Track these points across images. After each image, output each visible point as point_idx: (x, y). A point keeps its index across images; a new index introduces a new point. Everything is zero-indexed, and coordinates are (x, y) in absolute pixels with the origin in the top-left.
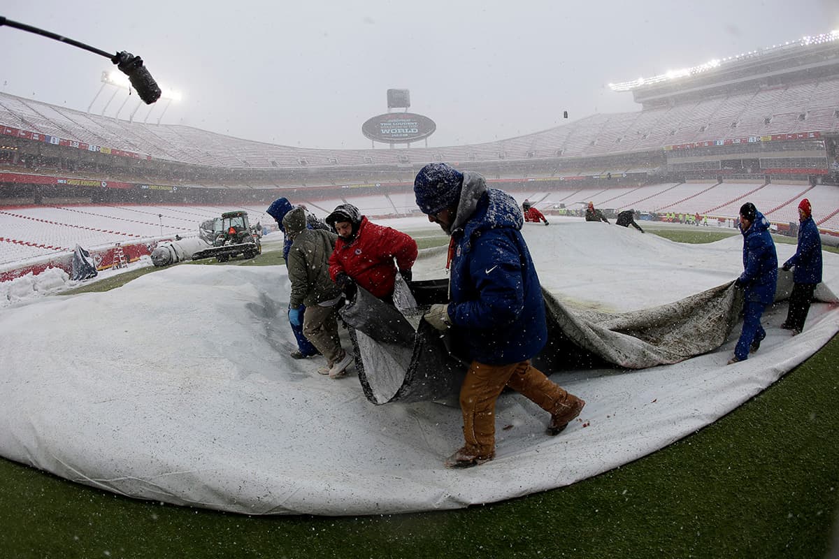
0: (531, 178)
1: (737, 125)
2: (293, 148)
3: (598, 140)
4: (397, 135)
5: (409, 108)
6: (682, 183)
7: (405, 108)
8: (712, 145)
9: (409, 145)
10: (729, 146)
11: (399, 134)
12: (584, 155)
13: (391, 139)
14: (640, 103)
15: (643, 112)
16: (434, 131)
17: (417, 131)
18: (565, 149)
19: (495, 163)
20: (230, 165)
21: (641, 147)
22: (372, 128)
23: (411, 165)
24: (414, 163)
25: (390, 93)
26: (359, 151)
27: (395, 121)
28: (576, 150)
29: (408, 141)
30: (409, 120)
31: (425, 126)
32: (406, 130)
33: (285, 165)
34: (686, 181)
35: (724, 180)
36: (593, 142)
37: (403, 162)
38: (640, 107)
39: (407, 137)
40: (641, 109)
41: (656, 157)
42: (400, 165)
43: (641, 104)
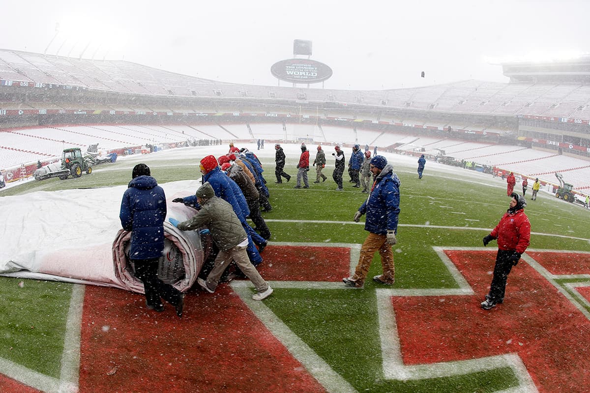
0: (407, 124)
1: (583, 109)
2: (212, 81)
3: (467, 100)
4: (299, 77)
5: (311, 56)
6: (528, 148)
7: (308, 56)
8: (558, 120)
9: (308, 86)
10: (571, 124)
11: (301, 76)
12: (452, 112)
13: (294, 80)
14: (507, 76)
15: (509, 84)
16: (331, 76)
17: (316, 75)
18: (438, 104)
19: (378, 108)
20: (155, 94)
21: (500, 112)
22: (279, 70)
23: (306, 102)
24: (310, 100)
25: (297, 43)
26: (267, 87)
27: (298, 65)
28: (445, 106)
29: (309, 82)
30: (310, 66)
31: (324, 72)
32: (307, 73)
33: (202, 94)
34: (532, 147)
35: (563, 153)
36: (462, 102)
37: (300, 99)
38: (508, 80)
39: (307, 79)
40: (508, 82)
41: (511, 122)
42: (298, 101)
43: (509, 78)
